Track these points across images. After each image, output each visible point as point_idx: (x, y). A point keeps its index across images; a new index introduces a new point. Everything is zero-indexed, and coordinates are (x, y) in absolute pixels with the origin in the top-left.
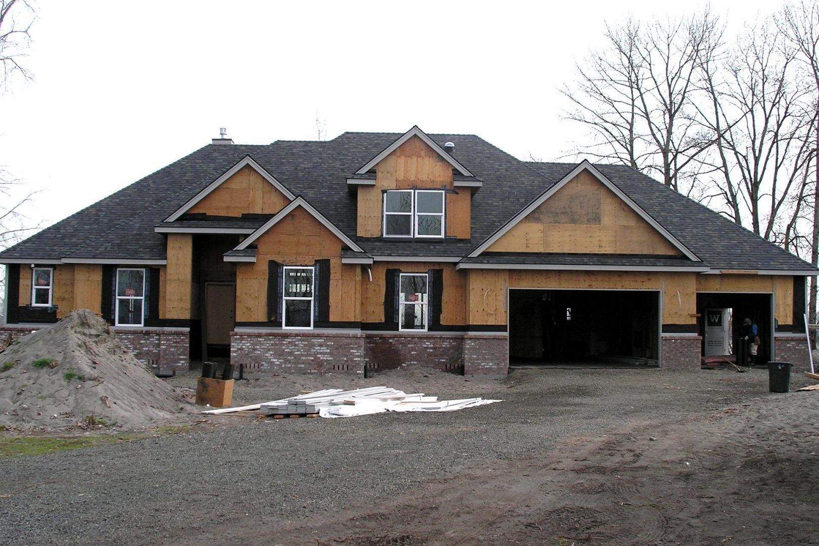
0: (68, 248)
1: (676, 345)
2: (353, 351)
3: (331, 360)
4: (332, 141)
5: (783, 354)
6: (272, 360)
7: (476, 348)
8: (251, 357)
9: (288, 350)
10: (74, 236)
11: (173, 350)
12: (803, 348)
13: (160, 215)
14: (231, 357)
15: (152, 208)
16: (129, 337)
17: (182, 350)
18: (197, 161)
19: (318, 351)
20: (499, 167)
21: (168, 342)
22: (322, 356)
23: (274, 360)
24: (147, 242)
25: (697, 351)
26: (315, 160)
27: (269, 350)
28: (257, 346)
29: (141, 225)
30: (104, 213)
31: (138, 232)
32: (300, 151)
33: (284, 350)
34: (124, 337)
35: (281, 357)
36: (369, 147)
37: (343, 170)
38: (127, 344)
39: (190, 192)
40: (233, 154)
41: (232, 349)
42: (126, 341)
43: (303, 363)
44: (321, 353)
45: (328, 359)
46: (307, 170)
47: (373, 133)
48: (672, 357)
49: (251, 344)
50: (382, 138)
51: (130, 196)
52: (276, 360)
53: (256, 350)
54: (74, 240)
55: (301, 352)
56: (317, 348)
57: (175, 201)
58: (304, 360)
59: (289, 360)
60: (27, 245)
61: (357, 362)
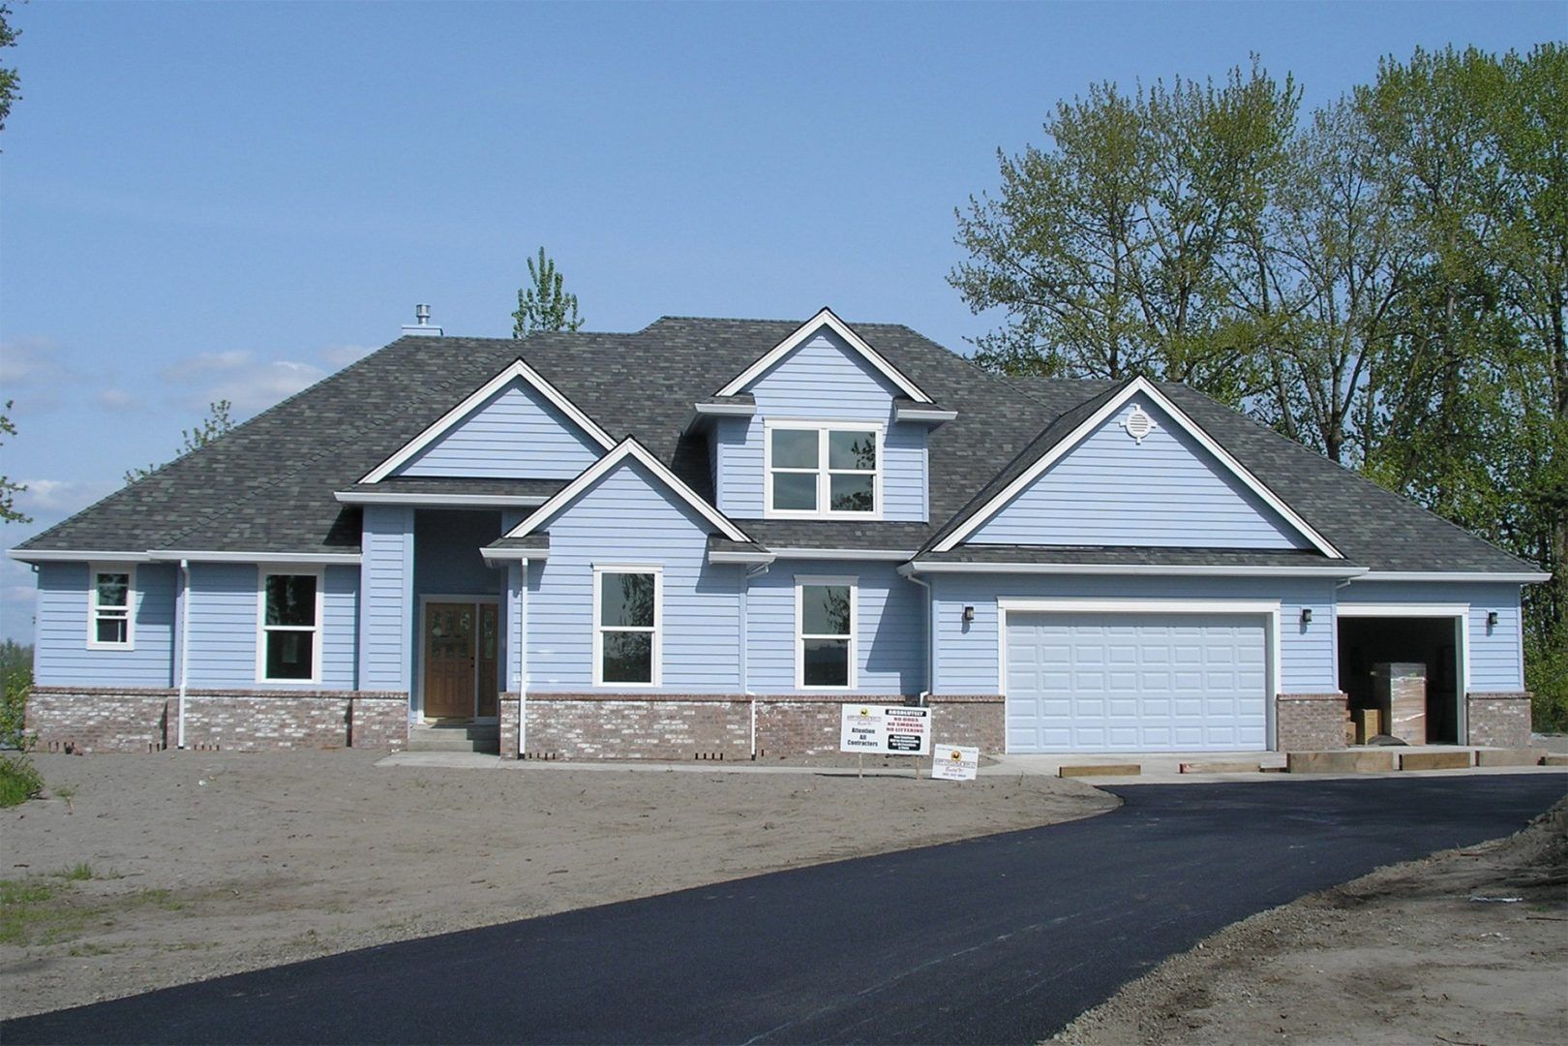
0: (163, 532)
1: (1303, 711)
2: (732, 727)
3: (691, 744)
4: (641, 333)
5: (1481, 724)
6: (579, 745)
7: (949, 720)
8: (540, 740)
9: (609, 726)
10: (172, 509)
11: (376, 727)
12: (1515, 712)
13: (337, 471)
14: (502, 740)
15: (319, 457)
16: (289, 703)
17: (394, 728)
18: (388, 368)
19: (667, 727)
20: (955, 386)
21: (367, 714)
22: (675, 736)
23: (584, 746)
24: (320, 522)
25: (1339, 719)
26: (615, 368)
27: (573, 727)
28: (549, 718)
29: (303, 490)
30: (223, 466)
31: (299, 503)
32: (584, 352)
33: (601, 726)
34: (279, 703)
35: (597, 740)
36: (712, 345)
37: (670, 388)
38: (284, 717)
39: (388, 428)
40: (455, 356)
41: (502, 726)
42: (283, 712)
43: (638, 751)
44: (672, 732)
45: (686, 742)
46: (602, 387)
47: (714, 320)
48: (1296, 731)
49: (540, 714)
50: (733, 330)
51: (268, 433)
52: (588, 745)
53: (549, 726)
54: (172, 517)
55: (635, 730)
56: (665, 722)
57: (360, 443)
58: (640, 744)
59: (612, 745)
60: (80, 525)
61: (740, 748)
